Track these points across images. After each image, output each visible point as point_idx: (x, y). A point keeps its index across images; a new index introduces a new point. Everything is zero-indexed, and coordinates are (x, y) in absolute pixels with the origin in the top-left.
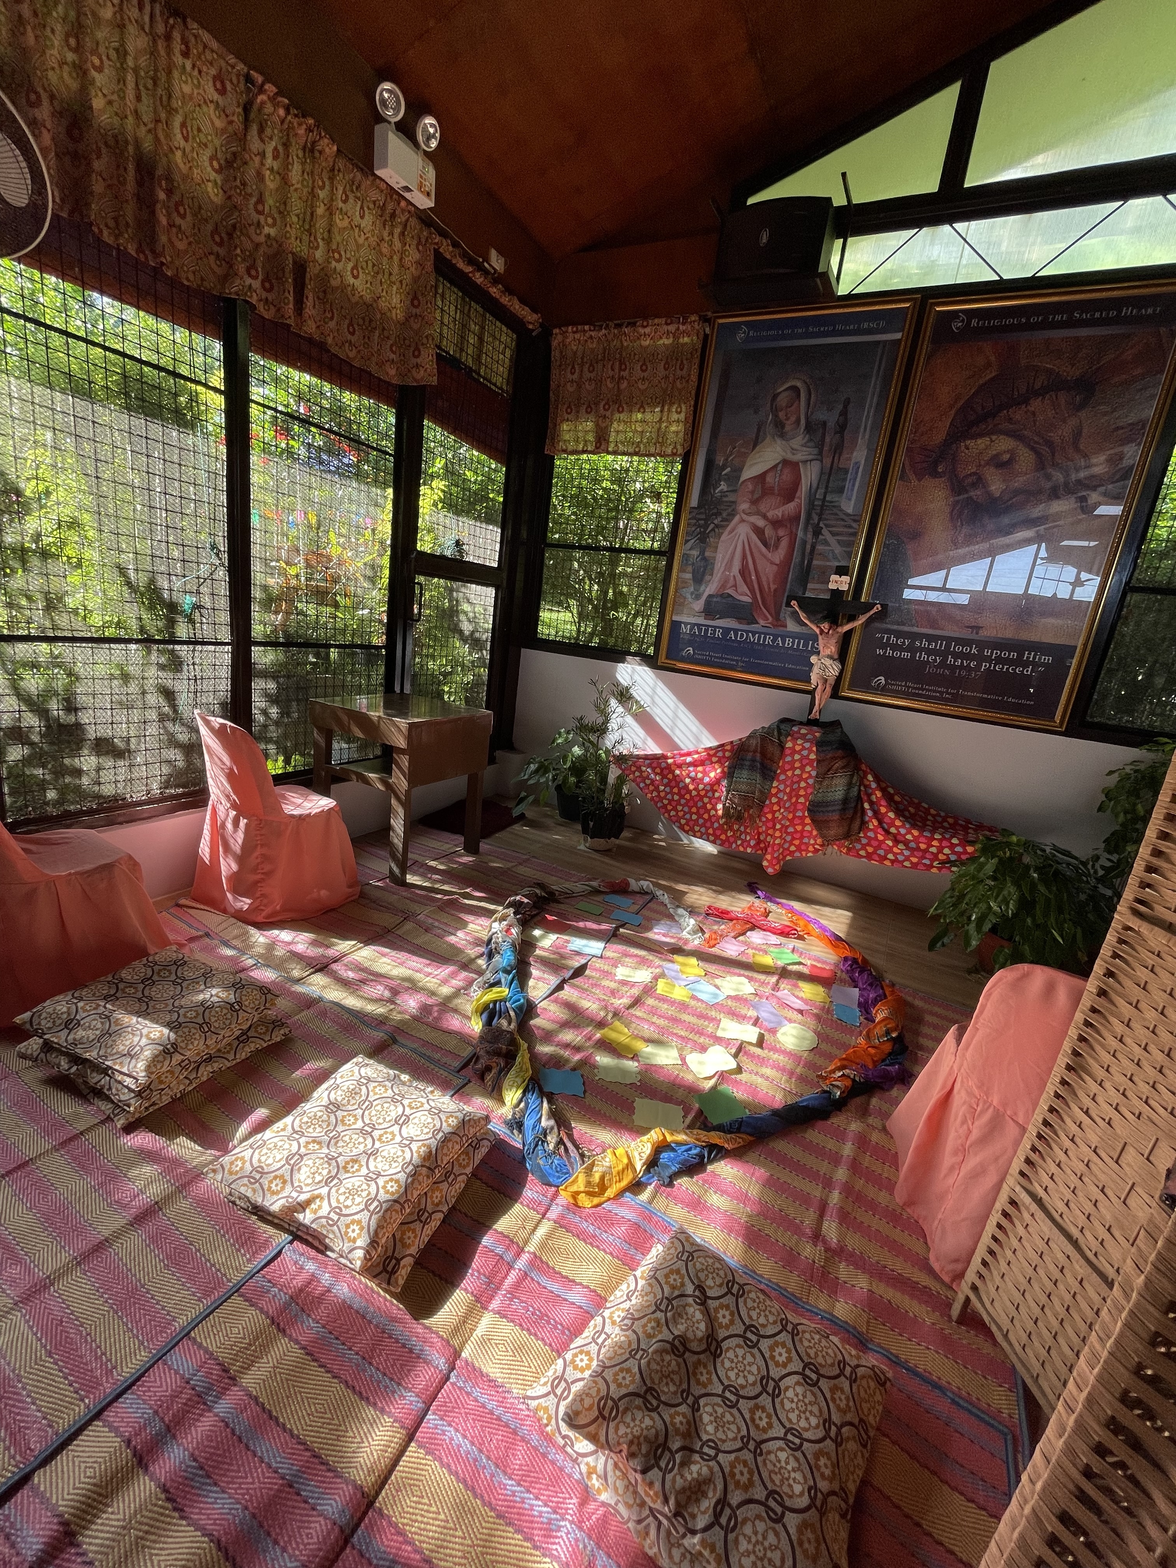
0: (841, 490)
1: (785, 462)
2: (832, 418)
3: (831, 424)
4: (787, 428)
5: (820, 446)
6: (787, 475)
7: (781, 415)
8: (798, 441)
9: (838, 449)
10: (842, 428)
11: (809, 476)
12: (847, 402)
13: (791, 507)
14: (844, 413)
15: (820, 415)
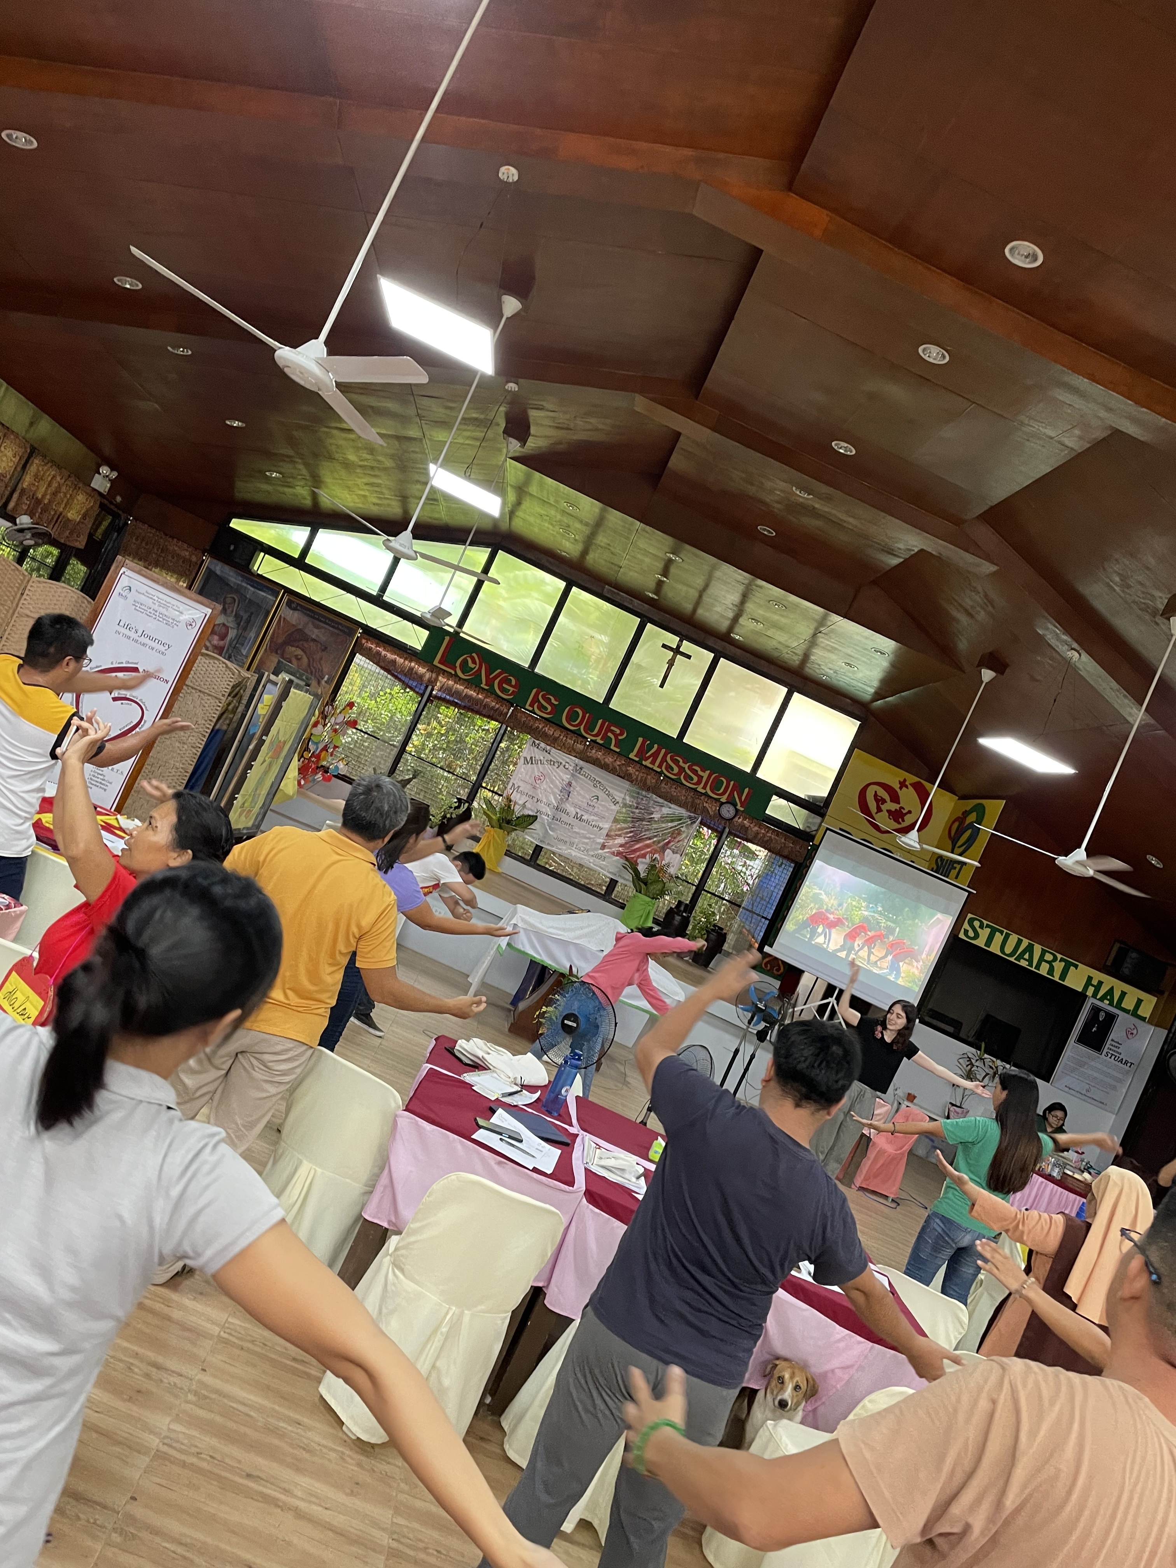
0: (243, 645)
1: (224, 625)
2: (245, 616)
3: (244, 618)
4: (229, 611)
5: (239, 624)
6: (223, 630)
7: (227, 606)
8: (231, 619)
9: (245, 629)
10: (248, 621)
11: (232, 634)
12: (252, 613)
13: (222, 643)
14: (250, 616)
15: (242, 613)
